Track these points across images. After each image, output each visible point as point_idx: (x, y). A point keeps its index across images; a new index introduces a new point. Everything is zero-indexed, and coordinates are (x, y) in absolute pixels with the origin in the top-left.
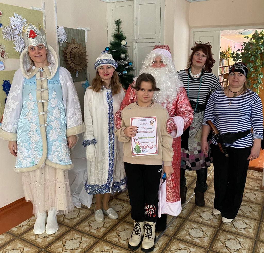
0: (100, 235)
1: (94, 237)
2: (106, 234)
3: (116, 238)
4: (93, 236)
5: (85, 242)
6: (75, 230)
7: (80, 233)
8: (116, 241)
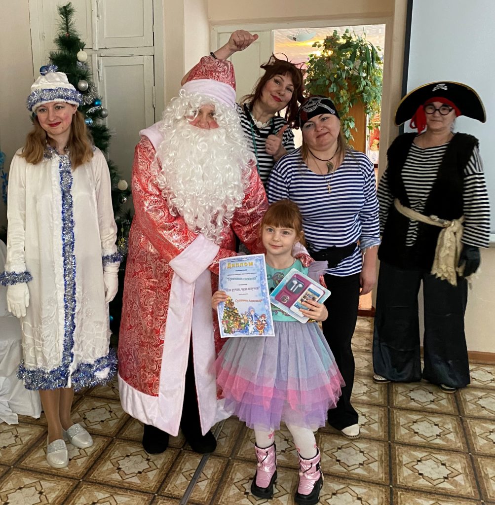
0: (78, 471)
1: (66, 477)
2: (90, 469)
3: (114, 473)
4: (63, 477)
5: (49, 491)
6: (20, 470)
7: (33, 474)
8: (118, 479)
